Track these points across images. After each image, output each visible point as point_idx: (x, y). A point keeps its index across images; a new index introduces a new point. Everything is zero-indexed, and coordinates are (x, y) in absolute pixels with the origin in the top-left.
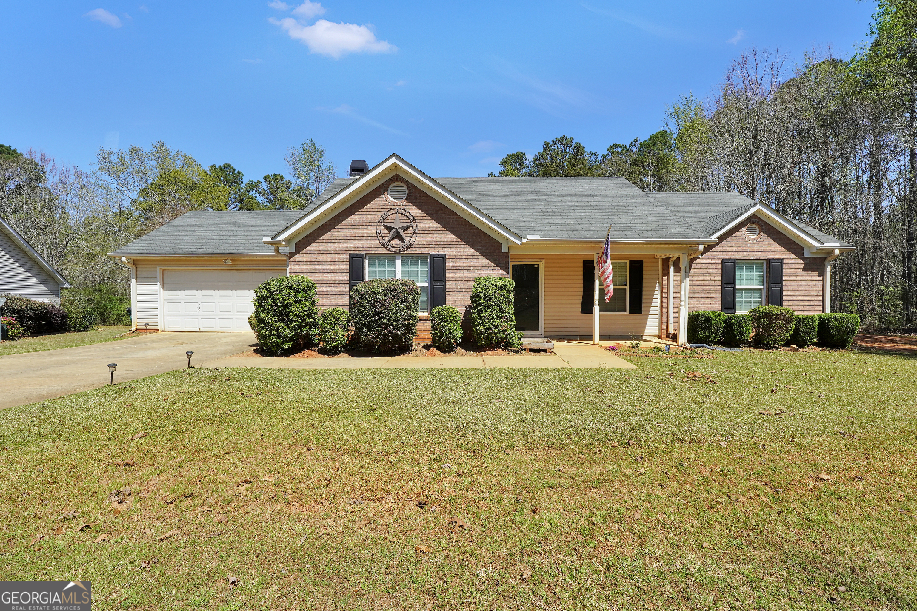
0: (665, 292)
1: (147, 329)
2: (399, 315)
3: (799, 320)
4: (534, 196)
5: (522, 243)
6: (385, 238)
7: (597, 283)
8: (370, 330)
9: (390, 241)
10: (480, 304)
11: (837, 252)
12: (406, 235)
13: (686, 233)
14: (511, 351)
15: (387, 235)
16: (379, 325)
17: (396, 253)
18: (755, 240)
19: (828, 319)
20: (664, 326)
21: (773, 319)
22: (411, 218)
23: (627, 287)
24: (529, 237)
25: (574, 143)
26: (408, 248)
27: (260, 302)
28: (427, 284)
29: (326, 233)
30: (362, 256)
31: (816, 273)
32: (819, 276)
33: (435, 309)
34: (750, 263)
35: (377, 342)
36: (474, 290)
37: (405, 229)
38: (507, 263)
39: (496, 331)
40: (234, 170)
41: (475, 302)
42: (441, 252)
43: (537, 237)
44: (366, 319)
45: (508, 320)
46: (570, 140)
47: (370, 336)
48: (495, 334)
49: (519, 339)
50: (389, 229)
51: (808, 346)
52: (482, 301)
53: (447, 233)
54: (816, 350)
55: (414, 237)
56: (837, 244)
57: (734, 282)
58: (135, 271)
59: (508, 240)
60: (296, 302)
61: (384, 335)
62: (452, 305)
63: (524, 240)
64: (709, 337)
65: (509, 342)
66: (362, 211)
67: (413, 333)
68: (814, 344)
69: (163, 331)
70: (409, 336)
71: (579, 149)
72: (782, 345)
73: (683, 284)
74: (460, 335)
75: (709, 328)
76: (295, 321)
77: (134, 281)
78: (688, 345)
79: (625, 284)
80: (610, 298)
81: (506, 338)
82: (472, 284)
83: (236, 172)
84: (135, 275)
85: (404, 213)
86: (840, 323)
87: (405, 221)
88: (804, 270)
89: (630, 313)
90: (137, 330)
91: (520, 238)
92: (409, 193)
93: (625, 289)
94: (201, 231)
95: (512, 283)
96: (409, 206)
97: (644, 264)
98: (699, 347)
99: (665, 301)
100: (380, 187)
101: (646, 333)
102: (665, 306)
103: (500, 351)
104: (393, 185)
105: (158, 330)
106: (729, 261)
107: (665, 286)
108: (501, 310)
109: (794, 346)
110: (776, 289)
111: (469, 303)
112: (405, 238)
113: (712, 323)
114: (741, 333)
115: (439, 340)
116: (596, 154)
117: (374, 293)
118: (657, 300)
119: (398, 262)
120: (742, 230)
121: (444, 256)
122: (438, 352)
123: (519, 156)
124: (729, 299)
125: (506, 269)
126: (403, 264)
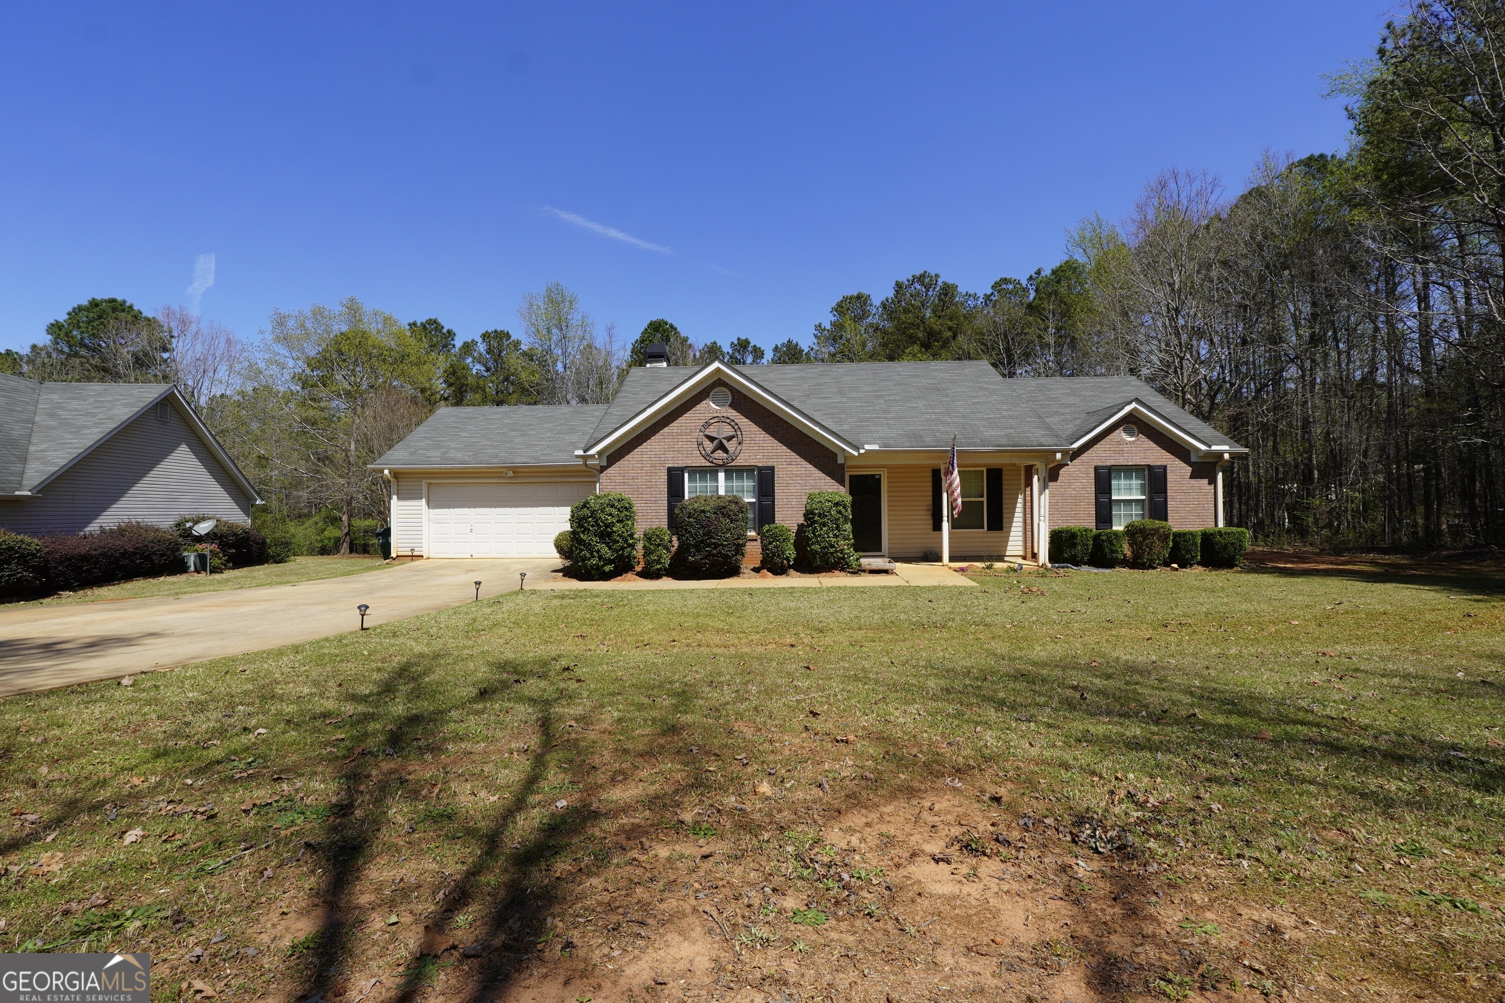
0: (1028, 504)
1: (412, 556)
2: (729, 535)
3: (1177, 535)
4: (874, 391)
5: (859, 454)
6: (707, 449)
7: (945, 496)
8: (698, 551)
9: (712, 453)
10: (815, 522)
11: (1226, 456)
12: (731, 446)
13: (1043, 440)
14: (849, 572)
15: (709, 446)
16: (708, 546)
17: (719, 466)
18: (1133, 442)
19: (1212, 534)
20: (1029, 545)
21: (1148, 535)
22: (736, 427)
23: (985, 499)
24: (867, 447)
25: (940, 283)
26: (733, 460)
27: (577, 520)
28: (754, 500)
29: (641, 444)
30: (682, 470)
31: (1206, 481)
32: (1210, 484)
33: (766, 528)
34: (1128, 470)
35: (706, 563)
36: (808, 506)
37: (729, 439)
38: (843, 475)
39: (832, 550)
40: (443, 327)
41: (810, 519)
42: (770, 464)
43: (875, 447)
44: (694, 539)
45: (845, 539)
46: (934, 279)
47: (698, 557)
48: (832, 553)
49: (858, 559)
50: (711, 439)
51: (1191, 565)
52: (816, 518)
53: (776, 443)
54: (1198, 570)
55: (739, 448)
56: (1226, 448)
57: (1110, 493)
58: (396, 486)
59: (844, 450)
60: (618, 521)
61: (714, 555)
62: (783, 523)
63: (862, 451)
64: (1075, 556)
65: (847, 563)
66: (681, 420)
67: (743, 555)
68: (1198, 564)
69: (428, 558)
70: (739, 557)
71: (948, 291)
72: (1159, 564)
73: (1042, 497)
74: (793, 556)
75: (1074, 545)
76: (618, 542)
77: (395, 497)
78: (1049, 565)
79: (982, 496)
80: (959, 514)
81: (844, 558)
82: (805, 500)
83: (445, 331)
84: (396, 491)
85: (728, 421)
86: (1224, 539)
87: (728, 431)
88: (1192, 477)
89: (989, 529)
90: (398, 556)
91: (857, 449)
92: (733, 399)
93: (983, 502)
94: (466, 434)
95: (849, 499)
96: (732, 414)
97: (1004, 473)
98: (1063, 568)
99: (1028, 516)
100: (701, 393)
101: (1008, 553)
102: (1029, 521)
103: (837, 573)
104: (715, 390)
105: (422, 556)
106: (1103, 467)
107: (1028, 498)
108: (838, 528)
109: (1175, 566)
110: (1159, 499)
111: (801, 520)
112: (729, 449)
113: (1078, 540)
114: (1112, 551)
115: (770, 562)
116: (975, 297)
117: (703, 511)
118: (1021, 515)
119: (721, 476)
120: (1118, 431)
121: (772, 469)
122: (769, 574)
123: (861, 300)
124: (1105, 512)
125: (842, 483)
126: (728, 478)
